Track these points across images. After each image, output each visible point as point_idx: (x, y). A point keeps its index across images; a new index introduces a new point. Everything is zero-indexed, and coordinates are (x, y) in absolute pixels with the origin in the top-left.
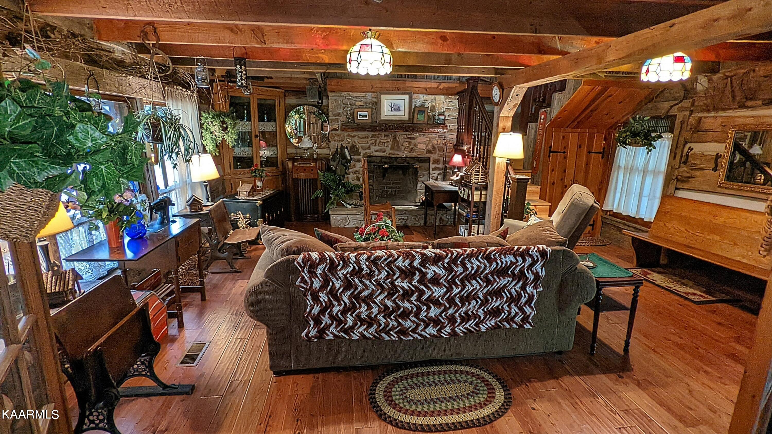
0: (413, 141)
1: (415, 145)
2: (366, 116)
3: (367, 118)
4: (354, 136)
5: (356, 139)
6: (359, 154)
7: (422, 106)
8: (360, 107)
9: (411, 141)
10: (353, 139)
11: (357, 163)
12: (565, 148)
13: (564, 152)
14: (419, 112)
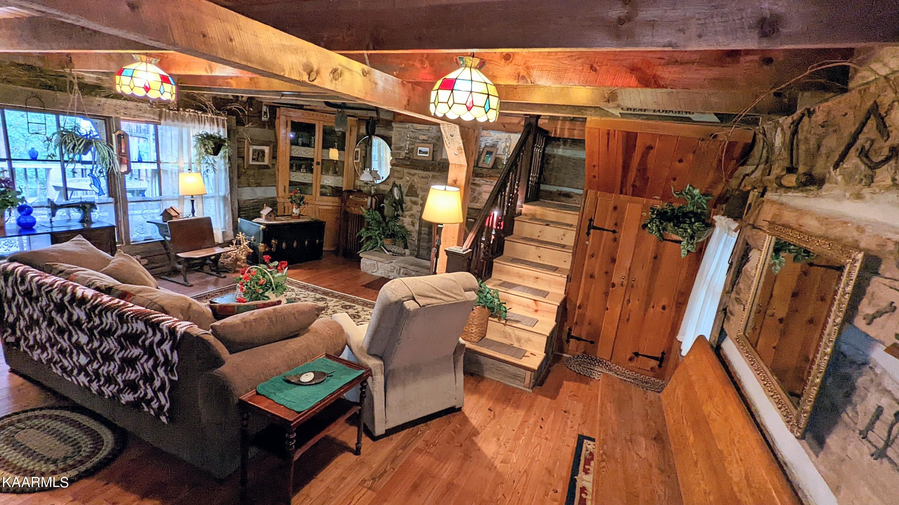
0: (478, 189)
1: (480, 194)
2: (426, 153)
3: (427, 155)
4: (413, 175)
5: (416, 179)
6: (417, 196)
7: (494, 146)
8: (424, 142)
9: (475, 187)
10: (413, 178)
11: (415, 206)
12: (616, 224)
13: (614, 232)
14: (488, 153)
